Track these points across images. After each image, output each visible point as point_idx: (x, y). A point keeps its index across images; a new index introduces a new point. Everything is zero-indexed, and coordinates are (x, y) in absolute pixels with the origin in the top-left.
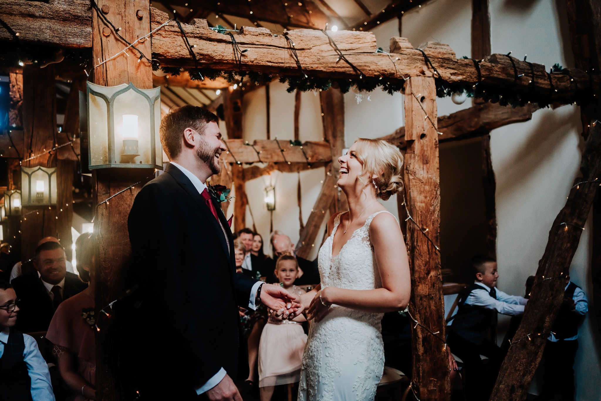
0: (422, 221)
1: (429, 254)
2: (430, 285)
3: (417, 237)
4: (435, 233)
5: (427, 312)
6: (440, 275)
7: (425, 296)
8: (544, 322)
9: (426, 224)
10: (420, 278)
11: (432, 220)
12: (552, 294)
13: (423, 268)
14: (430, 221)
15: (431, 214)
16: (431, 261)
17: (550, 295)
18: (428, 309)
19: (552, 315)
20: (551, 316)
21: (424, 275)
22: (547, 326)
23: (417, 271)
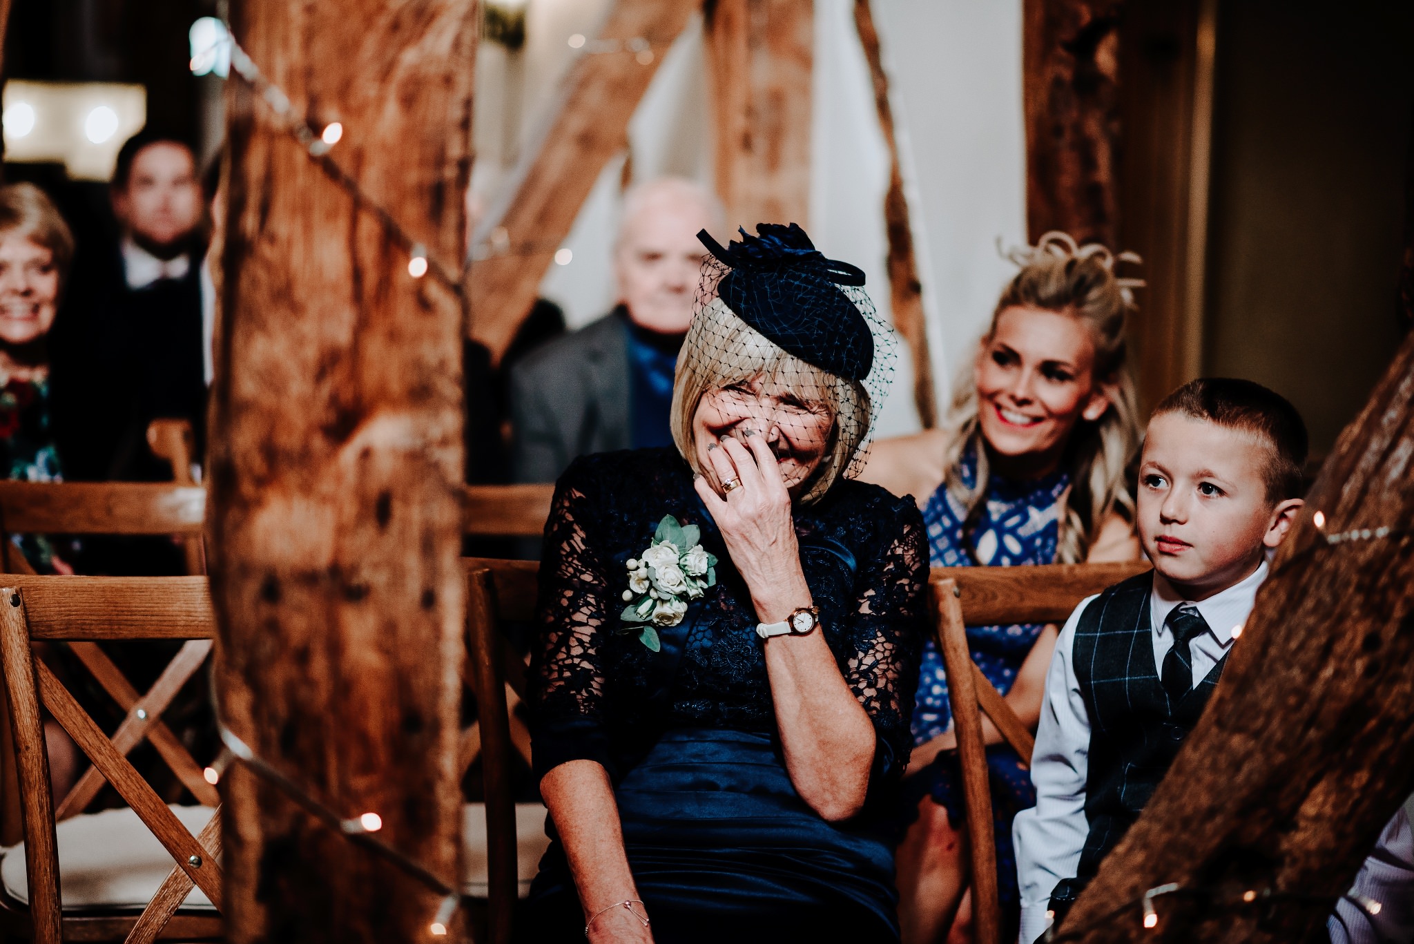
0: (309, 73)
1: (357, 296)
2: (350, 509)
3: (269, 179)
4: (422, 163)
5: (311, 683)
6: (444, 442)
7: (308, 578)
8: (1288, 823)
9: (344, 91)
10: (270, 451)
11: (400, 74)
12: (1371, 642)
13: (298, 386)
14: (385, 75)
15: (395, 26)
16: (374, 347)
17: (1358, 642)
18: (319, 666)
19: (1363, 777)
20: (1355, 785)
21: (307, 436)
22: (1312, 845)
23: (246, 407)
